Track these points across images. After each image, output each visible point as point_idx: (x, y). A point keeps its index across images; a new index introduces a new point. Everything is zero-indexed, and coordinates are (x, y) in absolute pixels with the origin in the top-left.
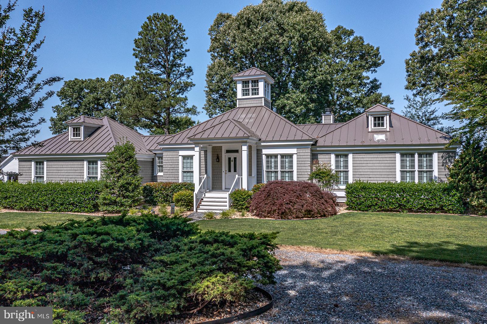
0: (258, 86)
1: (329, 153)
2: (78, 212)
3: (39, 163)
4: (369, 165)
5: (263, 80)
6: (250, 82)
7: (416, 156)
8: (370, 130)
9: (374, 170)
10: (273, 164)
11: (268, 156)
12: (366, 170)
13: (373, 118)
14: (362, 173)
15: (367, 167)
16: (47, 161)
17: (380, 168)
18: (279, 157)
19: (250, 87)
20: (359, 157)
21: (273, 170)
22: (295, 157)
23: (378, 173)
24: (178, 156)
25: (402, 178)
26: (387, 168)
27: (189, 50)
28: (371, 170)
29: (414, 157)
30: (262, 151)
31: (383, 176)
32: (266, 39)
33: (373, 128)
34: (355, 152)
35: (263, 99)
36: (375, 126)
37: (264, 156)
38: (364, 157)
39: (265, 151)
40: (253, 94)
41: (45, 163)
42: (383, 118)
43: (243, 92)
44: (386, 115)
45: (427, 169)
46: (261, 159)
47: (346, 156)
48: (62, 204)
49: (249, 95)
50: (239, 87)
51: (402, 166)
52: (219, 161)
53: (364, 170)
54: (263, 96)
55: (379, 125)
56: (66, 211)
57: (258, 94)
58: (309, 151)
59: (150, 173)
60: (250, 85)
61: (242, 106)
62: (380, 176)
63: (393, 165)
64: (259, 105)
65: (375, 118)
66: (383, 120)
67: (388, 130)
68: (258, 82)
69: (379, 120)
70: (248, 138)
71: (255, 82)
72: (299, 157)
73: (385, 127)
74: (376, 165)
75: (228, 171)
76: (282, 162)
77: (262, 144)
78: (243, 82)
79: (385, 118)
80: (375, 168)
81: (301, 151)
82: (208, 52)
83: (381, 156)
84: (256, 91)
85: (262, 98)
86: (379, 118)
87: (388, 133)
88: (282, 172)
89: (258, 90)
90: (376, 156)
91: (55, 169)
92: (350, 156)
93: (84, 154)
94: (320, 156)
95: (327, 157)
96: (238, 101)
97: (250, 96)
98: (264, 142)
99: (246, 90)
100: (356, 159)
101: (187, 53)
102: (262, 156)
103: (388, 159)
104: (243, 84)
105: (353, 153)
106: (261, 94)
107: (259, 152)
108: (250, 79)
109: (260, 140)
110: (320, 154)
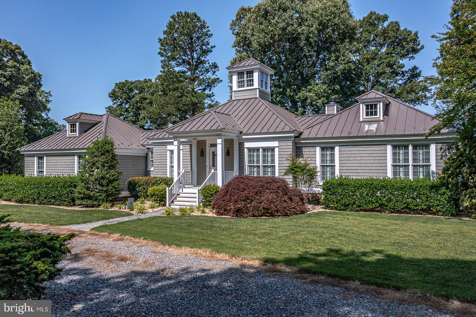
0: (252, 77)
1: (314, 145)
2: (59, 205)
3: (41, 158)
4: (357, 158)
5: (257, 70)
6: (245, 73)
7: (410, 148)
8: (361, 120)
9: (362, 165)
10: (255, 158)
11: (250, 150)
12: (354, 165)
13: (365, 107)
14: (350, 168)
15: (355, 162)
16: (46, 156)
17: (369, 161)
18: (261, 150)
19: (245, 79)
20: (346, 149)
21: (255, 164)
22: (277, 150)
23: (367, 168)
24: (166, 151)
25: (395, 173)
26: (376, 161)
27: (215, 47)
28: (359, 165)
29: (408, 149)
30: (244, 144)
31: (372, 171)
32: (284, 29)
33: (365, 117)
34: (341, 144)
35: (258, 90)
36: (367, 114)
37: (246, 149)
38: (351, 149)
39: (247, 145)
40: (248, 86)
41: (45, 158)
42: (376, 105)
43: (239, 83)
44: (380, 102)
45: (423, 162)
46: (244, 153)
47: (333, 149)
48: (46, 198)
49: (244, 87)
50: (235, 78)
51: (394, 160)
52: (203, 156)
53: (351, 165)
54: (257, 87)
55: (372, 114)
56: (49, 205)
57: (253, 85)
58: (290, 144)
59: (144, 168)
60: (245, 76)
61: (237, 98)
62: (369, 171)
63: (383, 158)
64: (254, 96)
65: (367, 106)
66: (376, 108)
67: (382, 119)
68: (252, 73)
69: (371, 108)
70: (222, 131)
71: (250, 73)
72: (281, 150)
73: (378, 116)
74: (364, 158)
75: (212, 166)
76: (264, 156)
77: (244, 137)
78: (239, 73)
79: (378, 105)
80: (363, 162)
81: (283, 144)
82: (233, 47)
83: (370, 149)
84: (251, 82)
85: (256, 89)
86: (371, 105)
87: (382, 123)
88: (264, 167)
89: (253, 81)
90: (365, 149)
91: (52, 164)
92: (337, 149)
93: (73, 149)
94: (304, 150)
95: (312, 150)
96: (233, 93)
97: (246, 88)
98: (245, 135)
100: (343, 152)
101: (213, 49)
102: (244, 150)
103: (378, 152)
104: (238, 75)
105: (340, 146)
106: (256, 85)
107: (241, 145)
108: (245, 70)
109: (241, 132)
110: (304, 147)
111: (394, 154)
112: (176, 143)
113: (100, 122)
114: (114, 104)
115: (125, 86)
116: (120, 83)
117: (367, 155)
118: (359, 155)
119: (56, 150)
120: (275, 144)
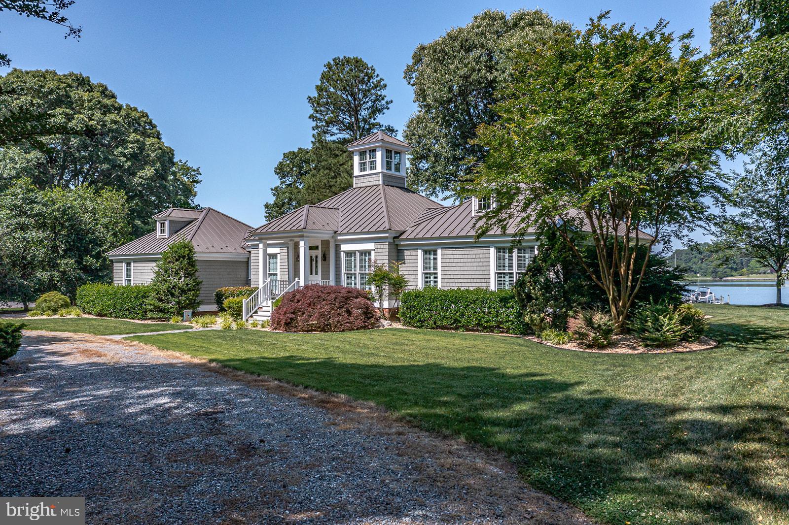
0: (375, 158)
1: (415, 248)
2: (133, 319)
3: (128, 264)
4: (459, 264)
5: (380, 149)
6: (368, 152)
7: (515, 251)
8: (473, 215)
9: (465, 272)
10: (352, 263)
11: (349, 254)
12: (457, 272)
14: (452, 276)
15: (458, 268)
16: (134, 262)
17: (472, 268)
18: (358, 254)
19: (368, 160)
20: (451, 253)
21: (353, 272)
22: (373, 254)
23: (470, 276)
25: (500, 283)
26: (479, 268)
28: (462, 272)
29: (512, 253)
30: (341, 247)
31: (475, 280)
33: (478, 211)
34: (443, 246)
35: (381, 174)
37: (342, 253)
38: (454, 253)
40: (371, 170)
41: (132, 263)
43: (361, 166)
46: (340, 257)
47: (435, 252)
48: (120, 310)
49: (366, 170)
50: (356, 159)
51: (499, 266)
52: (299, 261)
53: (454, 272)
54: (380, 171)
55: (485, 208)
56: (124, 318)
57: (376, 168)
58: (386, 245)
59: (245, 276)
60: (368, 156)
61: (359, 185)
62: (472, 280)
63: (486, 264)
64: (377, 183)
68: (375, 152)
71: (373, 152)
72: (377, 254)
73: (491, 210)
74: (467, 264)
75: (309, 273)
76: (361, 261)
77: (339, 238)
78: (360, 152)
80: (466, 268)
81: (379, 247)
83: (472, 252)
84: (373, 166)
85: (379, 173)
88: (362, 275)
89: (376, 163)
91: (139, 271)
92: (439, 252)
93: (153, 254)
94: (406, 253)
95: (414, 253)
96: (354, 178)
97: (368, 172)
98: (341, 234)
99: (373, 161)
100: (445, 257)
102: (340, 254)
103: (481, 256)
104: (361, 155)
105: (442, 248)
106: (379, 168)
107: (337, 247)
108: (367, 148)
109: (336, 232)
110: (407, 250)
111: (499, 258)
112: (261, 246)
113: (196, 219)
114: (282, 183)
115: (296, 157)
116: (290, 153)
117: (469, 260)
118: (462, 260)
119: (141, 255)
120: (370, 246)
